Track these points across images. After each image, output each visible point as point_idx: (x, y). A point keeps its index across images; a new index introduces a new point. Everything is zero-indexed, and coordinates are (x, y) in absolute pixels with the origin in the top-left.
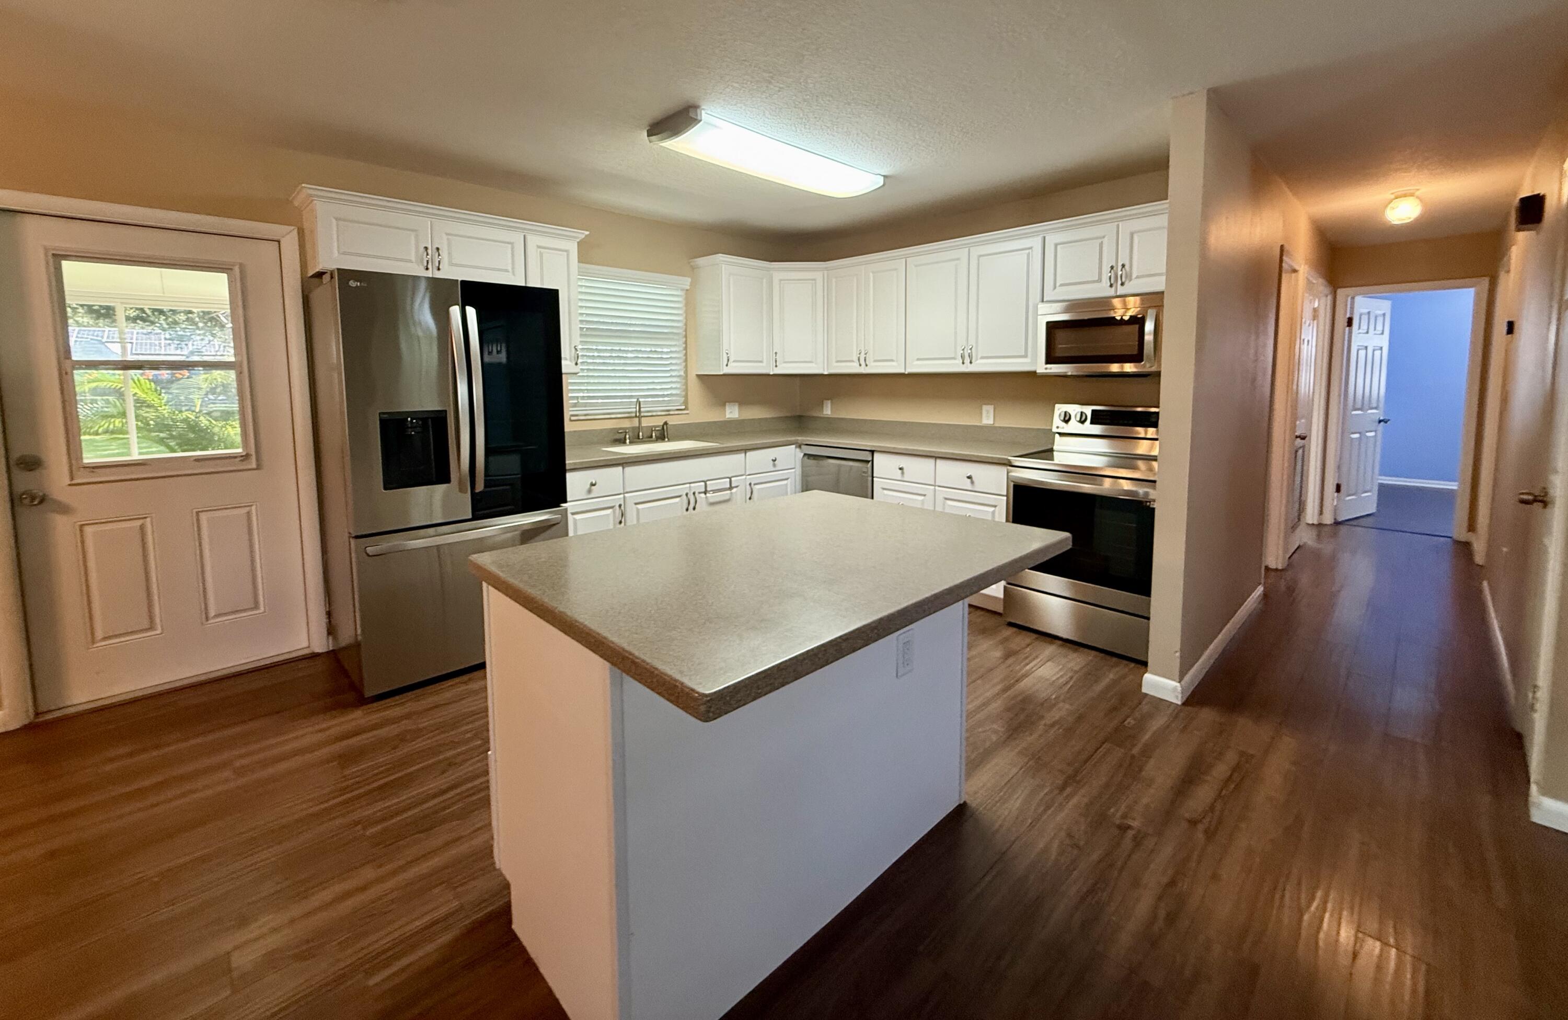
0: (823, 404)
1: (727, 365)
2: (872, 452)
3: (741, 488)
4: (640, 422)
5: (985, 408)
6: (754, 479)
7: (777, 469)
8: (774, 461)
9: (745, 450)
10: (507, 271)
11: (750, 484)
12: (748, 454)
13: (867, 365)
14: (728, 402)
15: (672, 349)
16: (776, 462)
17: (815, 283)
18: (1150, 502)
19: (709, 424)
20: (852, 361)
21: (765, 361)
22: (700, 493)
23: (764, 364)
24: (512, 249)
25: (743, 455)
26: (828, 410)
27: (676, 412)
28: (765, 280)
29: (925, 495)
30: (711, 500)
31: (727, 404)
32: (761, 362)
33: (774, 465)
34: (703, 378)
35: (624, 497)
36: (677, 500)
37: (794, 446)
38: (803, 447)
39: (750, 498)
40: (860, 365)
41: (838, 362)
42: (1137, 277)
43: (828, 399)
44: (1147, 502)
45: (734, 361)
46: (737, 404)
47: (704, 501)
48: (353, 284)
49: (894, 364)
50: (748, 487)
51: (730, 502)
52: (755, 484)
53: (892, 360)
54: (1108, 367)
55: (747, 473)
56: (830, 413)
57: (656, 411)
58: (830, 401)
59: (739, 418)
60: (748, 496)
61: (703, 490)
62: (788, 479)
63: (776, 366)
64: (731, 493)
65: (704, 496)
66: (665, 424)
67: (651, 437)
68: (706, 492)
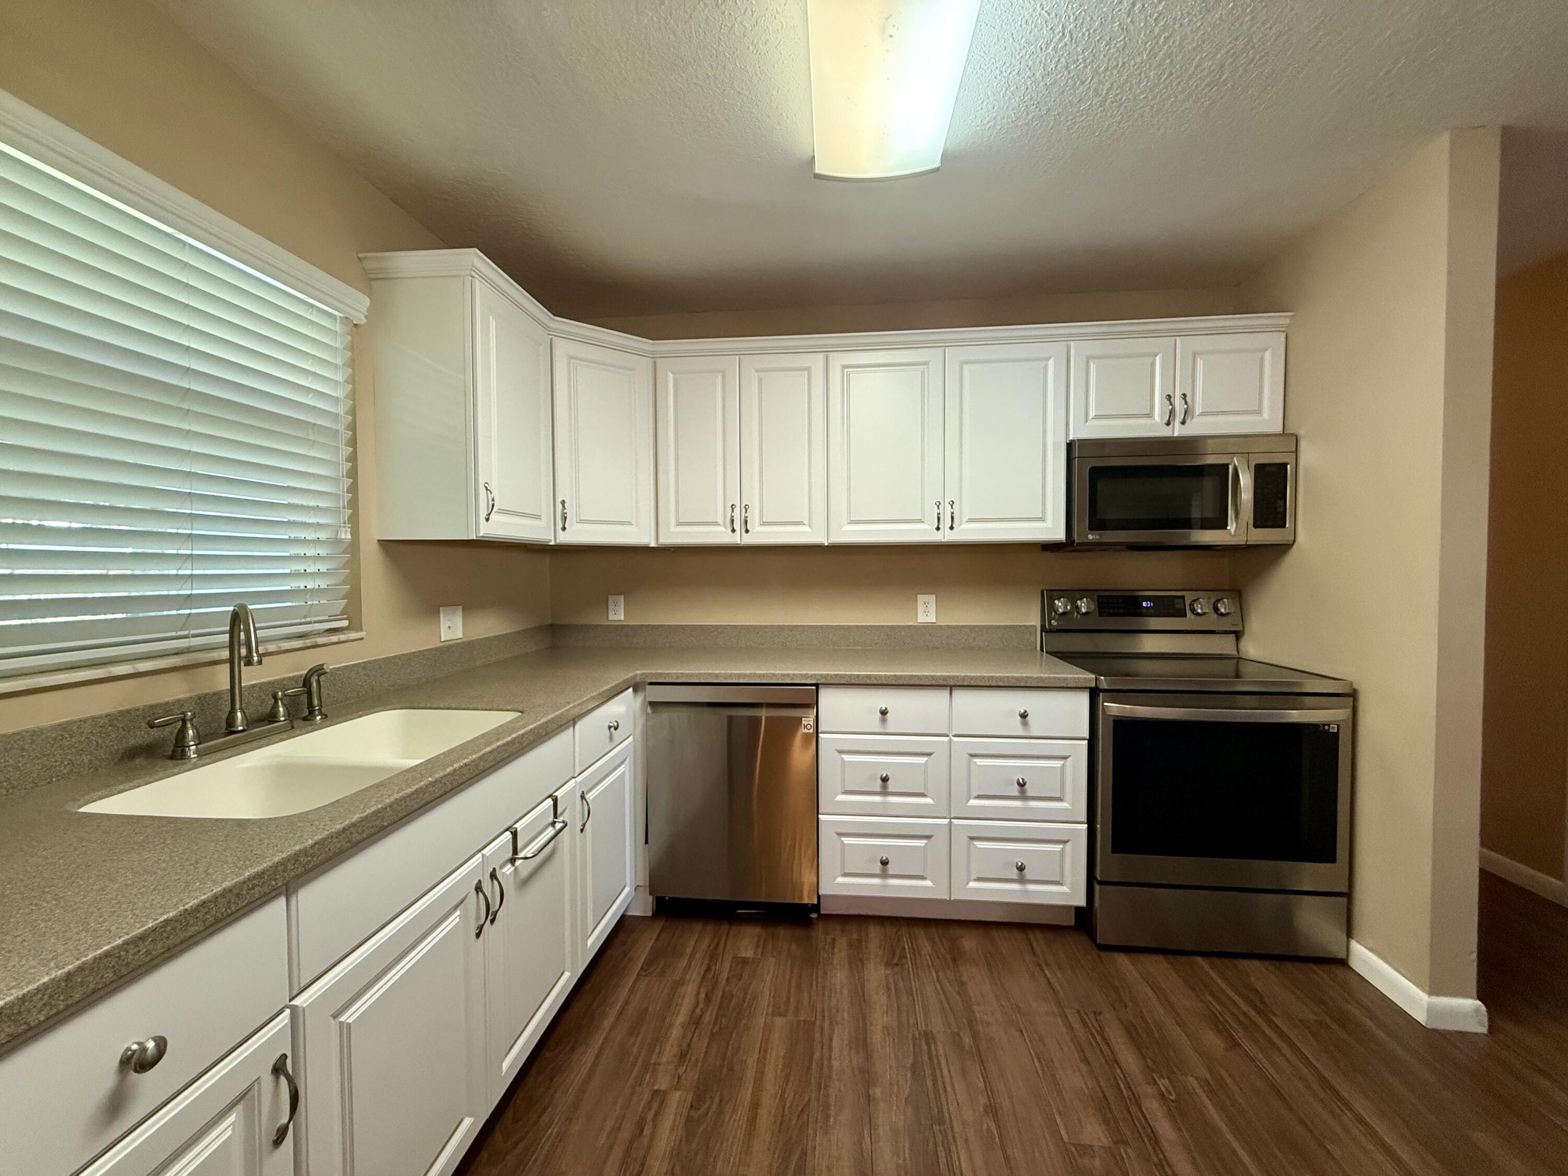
0: (607, 601)
2: (817, 685)
5: (921, 598)
13: (746, 531)
14: (443, 606)
18: (1329, 725)
19: (409, 658)
20: (716, 524)
22: (504, 866)
26: (618, 614)
29: (929, 754)
31: (441, 608)
33: (611, 738)
34: (389, 548)
38: (646, 688)
39: (582, 829)
40: (733, 530)
41: (680, 524)
42: (1203, 414)
43: (619, 594)
44: (1324, 725)
46: (460, 607)
49: (803, 528)
53: (800, 523)
54: (1189, 534)
56: (622, 618)
57: (301, 636)
58: (623, 596)
59: (465, 640)
60: (580, 824)
61: (510, 852)
62: (626, 759)
63: (564, 529)
64: (556, 835)
65: (509, 869)
66: (315, 673)
67: (276, 719)
68: (515, 857)
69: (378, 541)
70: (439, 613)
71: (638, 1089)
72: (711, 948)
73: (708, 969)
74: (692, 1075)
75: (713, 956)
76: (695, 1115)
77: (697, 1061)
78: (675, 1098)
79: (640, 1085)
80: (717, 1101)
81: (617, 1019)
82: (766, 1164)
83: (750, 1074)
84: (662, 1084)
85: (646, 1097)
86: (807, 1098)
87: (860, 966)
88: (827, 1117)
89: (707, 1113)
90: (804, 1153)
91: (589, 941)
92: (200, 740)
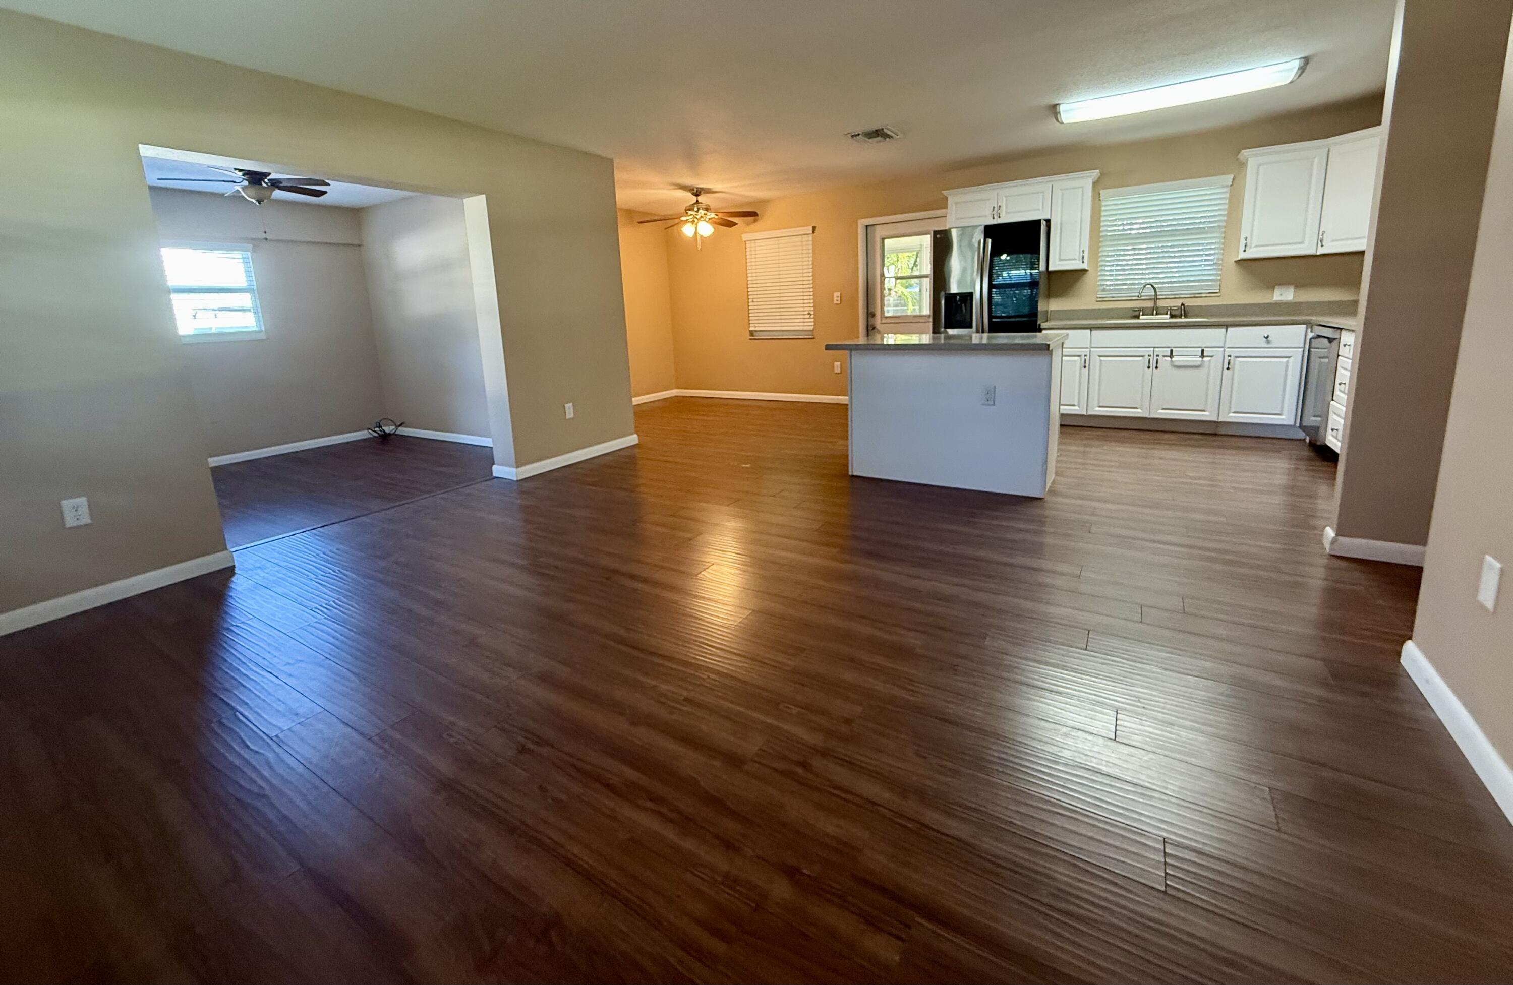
1: (1245, 251)
2: (1341, 330)
3: (1218, 357)
4: (1155, 303)
6: (1235, 352)
7: (1269, 346)
8: (1267, 338)
9: (1226, 326)
10: (1039, 210)
11: (1230, 356)
12: (1230, 329)
14: (1279, 285)
15: (1213, 240)
16: (1269, 339)
19: (1246, 305)
21: (1307, 242)
22: (1164, 356)
23: (1305, 245)
24: (1043, 196)
25: (1224, 330)
27: (1209, 295)
28: (1316, 161)
30: (1177, 364)
31: (1274, 286)
32: (1302, 243)
33: (1268, 342)
35: (1090, 351)
36: (1140, 359)
37: (1303, 326)
38: (1316, 327)
39: (1228, 369)
45: (1254, 247)
46: (1293, 287)
47: (1168, 363)
50: (1227, 358)
51: (1201, 369)
52: (1236, 357)
55: (1227, 346)
57: (1175, 295)
59: (1293, 301)
60: (1226, 366)
61: (1169, 354)
62: (1289, 357)
63: (1322, 246)
64: (1203, 361)
65: (1168, 359)
66: (1183, 304)
67: (1167, 314)
68: (1171, 356)
69: (1235, 261)
70: (1273, 288)
91: (1231, 415)
92: (1143, 315)
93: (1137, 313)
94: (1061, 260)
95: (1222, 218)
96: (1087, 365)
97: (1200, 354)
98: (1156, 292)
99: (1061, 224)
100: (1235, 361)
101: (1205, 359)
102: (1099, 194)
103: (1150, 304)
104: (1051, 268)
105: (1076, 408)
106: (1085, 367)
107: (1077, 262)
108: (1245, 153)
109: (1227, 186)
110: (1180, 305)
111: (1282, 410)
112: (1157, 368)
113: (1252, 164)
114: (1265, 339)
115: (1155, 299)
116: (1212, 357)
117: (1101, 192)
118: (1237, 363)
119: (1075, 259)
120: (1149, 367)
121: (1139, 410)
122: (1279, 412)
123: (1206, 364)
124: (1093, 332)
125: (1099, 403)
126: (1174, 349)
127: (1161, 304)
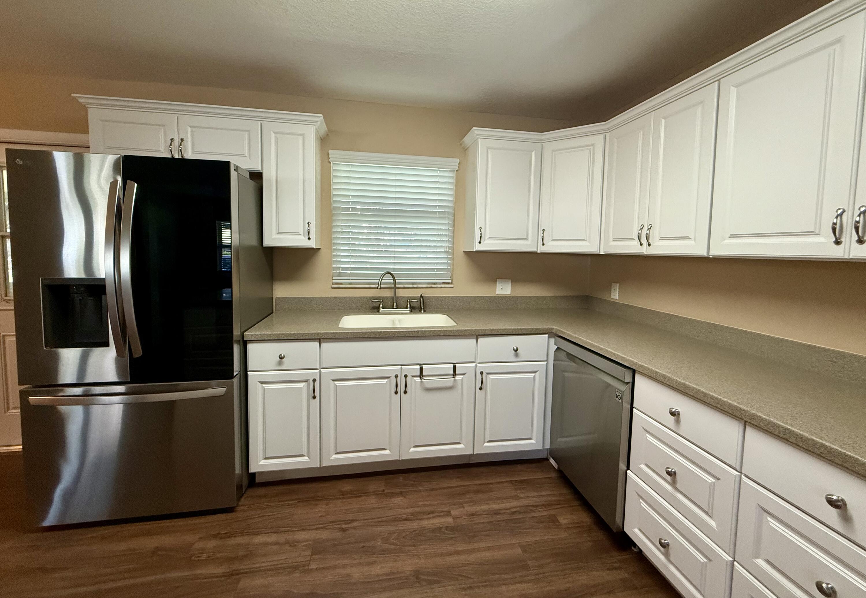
1: (480, 242)
2: (633, 371)
3: (471, 375)
4: (395, 293)
6: (487, 368)
7: (518, 359)
9: (477, 335)
10: (244, 156)
11: (482, 373)
12: (481, 340)
13: (649, 245)
14: (498, 279)
16: (518, 351)
17: (594, 149)
19: (475, 298)
20: (632, 239)
21: (530, 238)
22: (413, 376)
23: (529, 242)
25: (474, 341)
26: (615, 295)
27: (443, 286)
28: (533, 153)
30: (428, 386)
31: (497, 280)
32: (526, 239)
33: (517, 355)
34: (469, 254)
35: (322, 373)
36: (384, 381)
37: (547, 335)
38: (557, 339)
39: (481, 389)
40: (641, 244)
41: (615, 240)
43: (616, 282)
45: (490, 238)
46: (511, 280)
47: (418, 385)
48: (19, 162)
49: (691, 242)
50: (479, 376)
51: (453, 390)
52: (488, 374)
53: (687, 238)
55: (478, 361)
56: (617, 298)
57: (413, 284)
58: (618, 284)
59: (511, 295)
60: (479, 385)
61: (418, 373)
62: (535, 372)
63: (543, 244)
64: (455, 380)
65: (418, 379)
66: (421, 296)
67: (407, 308)
68: (421, 376)
69: (464, 251)
70: (496, 281)
71: (448, 505)
72: (552, 502)
73: (536, 506)
74: (463, 522)
75: (547, 505)
76: (443, 530)
77: (473, 521)
78: (450, 520)
79: (450, 505)
80: (453, 536)
81: (480, 484)
82: (429, 566)
83: (476, 545)
84: (453, 513)
85: (446, 509)
86: (472, 577)
87: (605, 591)
88: (464, 589)
89: (445, 534)
90: (439, 582)
91: (486, 444)
92: (383, 308)
93: (375, 305)
94: (279, 233)
95: (449, 205)
96: (317, 394)
97: (452, 372)
98: (394, 279)
99: (277, 182)
100: (486, 377)
101: (458, 378)
102: (328, 155)
103: (388, 294)
104: (267, 243)
105: (306, 459)
106: (314, 397)
107: (301, 237)
108: (476, 131)
109: (453, 171)
110: (419, 296)
111: (532, 435)
112: (405, 392)
113: (482, 145)
114: (514, 352)
115: (395, 287)
116: (464, 374)
117: (330, 152)
118: (489, 380)
119: (298, 234)
120: (396, 393)
121: (387, 452)
122: (530, 437)
123: (459, 383)
124: (324, 345)
125: (336, 447)
126: (424, 366)
127: (401, 293)
